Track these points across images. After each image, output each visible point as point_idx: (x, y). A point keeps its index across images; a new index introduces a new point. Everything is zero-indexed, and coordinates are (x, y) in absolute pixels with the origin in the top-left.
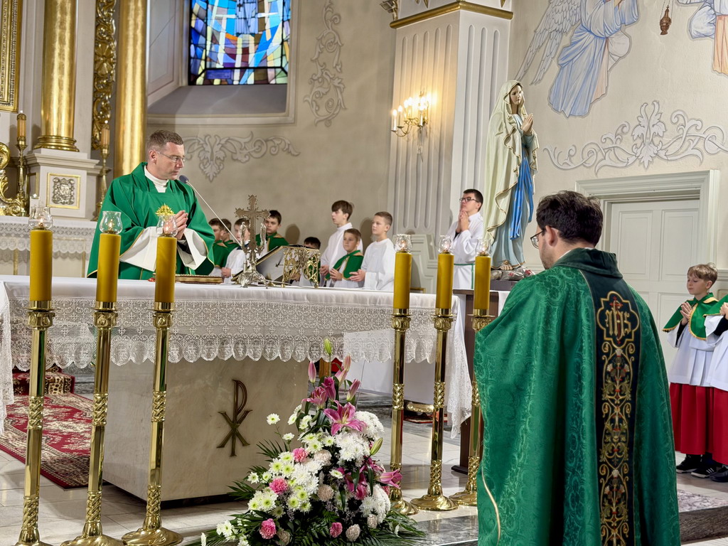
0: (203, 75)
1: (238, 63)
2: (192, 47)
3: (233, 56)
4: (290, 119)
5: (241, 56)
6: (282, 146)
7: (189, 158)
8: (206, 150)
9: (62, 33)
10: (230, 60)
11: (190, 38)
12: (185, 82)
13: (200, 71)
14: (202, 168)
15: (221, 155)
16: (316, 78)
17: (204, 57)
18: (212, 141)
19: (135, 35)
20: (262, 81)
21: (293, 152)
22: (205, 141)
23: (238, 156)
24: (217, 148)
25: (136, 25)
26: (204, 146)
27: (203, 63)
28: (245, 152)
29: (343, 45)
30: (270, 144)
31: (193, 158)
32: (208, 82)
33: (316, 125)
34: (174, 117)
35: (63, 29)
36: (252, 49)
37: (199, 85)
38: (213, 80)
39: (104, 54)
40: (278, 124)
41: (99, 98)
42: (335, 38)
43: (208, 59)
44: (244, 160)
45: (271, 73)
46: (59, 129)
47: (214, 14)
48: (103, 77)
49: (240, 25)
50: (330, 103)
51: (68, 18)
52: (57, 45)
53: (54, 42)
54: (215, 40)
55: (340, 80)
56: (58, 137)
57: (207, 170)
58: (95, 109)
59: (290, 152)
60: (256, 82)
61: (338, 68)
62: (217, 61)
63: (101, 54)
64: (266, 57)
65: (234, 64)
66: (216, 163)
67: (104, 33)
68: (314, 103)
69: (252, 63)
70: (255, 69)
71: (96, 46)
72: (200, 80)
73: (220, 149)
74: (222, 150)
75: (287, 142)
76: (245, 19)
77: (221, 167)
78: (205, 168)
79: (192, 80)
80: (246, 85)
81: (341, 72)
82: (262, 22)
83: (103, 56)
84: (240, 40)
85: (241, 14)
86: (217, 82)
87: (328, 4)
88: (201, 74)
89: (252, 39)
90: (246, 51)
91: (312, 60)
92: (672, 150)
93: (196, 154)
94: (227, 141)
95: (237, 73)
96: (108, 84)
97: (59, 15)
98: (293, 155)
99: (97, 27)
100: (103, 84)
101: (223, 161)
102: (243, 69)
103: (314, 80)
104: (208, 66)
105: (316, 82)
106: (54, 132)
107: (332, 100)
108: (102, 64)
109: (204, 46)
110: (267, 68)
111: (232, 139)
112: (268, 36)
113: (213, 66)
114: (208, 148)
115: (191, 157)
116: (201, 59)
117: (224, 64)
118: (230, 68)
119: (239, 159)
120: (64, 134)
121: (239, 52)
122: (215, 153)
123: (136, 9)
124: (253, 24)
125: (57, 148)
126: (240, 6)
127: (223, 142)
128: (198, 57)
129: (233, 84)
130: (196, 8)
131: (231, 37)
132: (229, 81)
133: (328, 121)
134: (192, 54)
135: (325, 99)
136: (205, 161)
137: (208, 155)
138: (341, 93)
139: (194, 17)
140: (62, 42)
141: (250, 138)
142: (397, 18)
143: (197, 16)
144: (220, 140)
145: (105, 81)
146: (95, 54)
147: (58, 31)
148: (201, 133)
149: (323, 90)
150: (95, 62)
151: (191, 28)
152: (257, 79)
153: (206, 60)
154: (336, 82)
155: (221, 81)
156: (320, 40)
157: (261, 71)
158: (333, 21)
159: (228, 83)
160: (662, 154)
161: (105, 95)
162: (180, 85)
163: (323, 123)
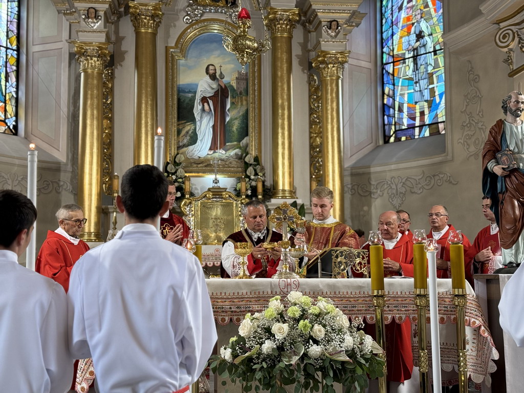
0: (394, 135)
1: (417, 123)
2: (386, 117)
3: (414, 119)
4: (449, 157)
5: (419, 118)
6: (445, 178)
7: (381, 195)
8: (393, 188)
9: (283, 122)
10: (412, 122)
11: (384, 111)
12: (381, 142)
13: (392, 133)
14: (391, 201)
15: (403, 190)
16: (465, 124)
17: (393, 123)
18: (396, 180)
19: (332, 115)
20: (435, 132)
21: (453, 182)
22: (391, 182)
23: (415, 190)
24: (400, 186)
25: (332, 109)
26: (391, 185)
27: (393, 127)
28: (420, 186)
29: (482, 97)
30: (437, 178)
31: (384, 195)
32: (398, 139)
33: (468, 160)
34: (370, 168)
35: (283, 120)
36: (426, 111)
37: (392, 143)
38: (401, 138)
39: (317, 132)
40: (441, 163)
41: (315, 161)
42: (476, 92)
43: (397, 124)
44: (419, 192)
45: (441, 126)
46: (283, 185)
47: (399, 91)
48: (317, 146)
49: (417, 96)
50: (477, 142)
51: (286, 112)
52: (280, 131)
53: (278, 129)
54: (401, 110)
55: (482, 123)
56: (284, 191)
57: (394, 203)
58: (312, 169)
59: (451, 182)
60: (431, 134)
61: (480, 114)
62: (403, 124)
63: (314, 132)
64: (437, 115)
65: (415, 124)
66: (400, 196)
67: (316, 118)
68: (465, 143)
69: (427, 121)
70: (429, 125)
71: (310, 127)
72: (392, 139)
73: (402, 186)
74: (404, 187)
75: (448, 174)
76: (420, 91)
77: (404, 199)
78: (393, 201)
79: (387, 140)
80: (424, 137)
81: (483, 117)
82: (432, 91)
83: (316, 133)
84: (417, 107)
85: (417, 89)
86: (403, 139)
87: (470, 69)
88: (392, 135)
89: (426, 104)
90: (422, 114)
91: (462, 112)
93: (386, 191)
94: (406, 180)
95: (417, 130)
96: (320, 151)
97: (280, 111)
98: (454, 184)
99: (311, 114)
100: (316, 152)
101: (405, 194)
102: (421, 127)
103: (464, 126)
104: (397, 129)
105: (466, 127)
106: (281, 187)
107: (478, 139)
108: (315, 139)
109: (393, 115)
110: (438, 123)
111: (410, 178)
112: (438, 100)
113: (401, 128)
114: (394, 187)
115: (383, 194)
116: (392, 125)
117: (408, 125)
118: (412, 127)
119: (416, 192)
120: (287, 188)
121: (418, 114)
122: (399, 189)
123: (332, 99)
124: (427, 94)
125: (283, 197)
126: (416, 83)
127: (404, 181)
128: (390, 124)
129: (414, 138)
130: (386, 91)
131: (411, 106)
132: (412, 137)
133: (476, 155)
134: (386, 122)
135: (473, 140)
136: (393, 196)
137: (394, 191)
138: (484, 132)
139: (386, 97)
140: (283, 128)
141: (422, 175)
142: (513, 69)
143: (388, 95)
144: (402, 180)
145: (318, 150)
146: (310, 133)
147: (280, 121)
148: (388, 176)
149: (470, 133)
150: (311, 138)
151: (384, 105)
152: (431, 132)
153: (395, 125)
154: (480, 125)
155: (406, 138)
156: (466, 96)
157: (434, 126)
158: (474, 80)
159: (411, 137)
161: (318, 159)
162: (378, 144)
163: (473, 157)
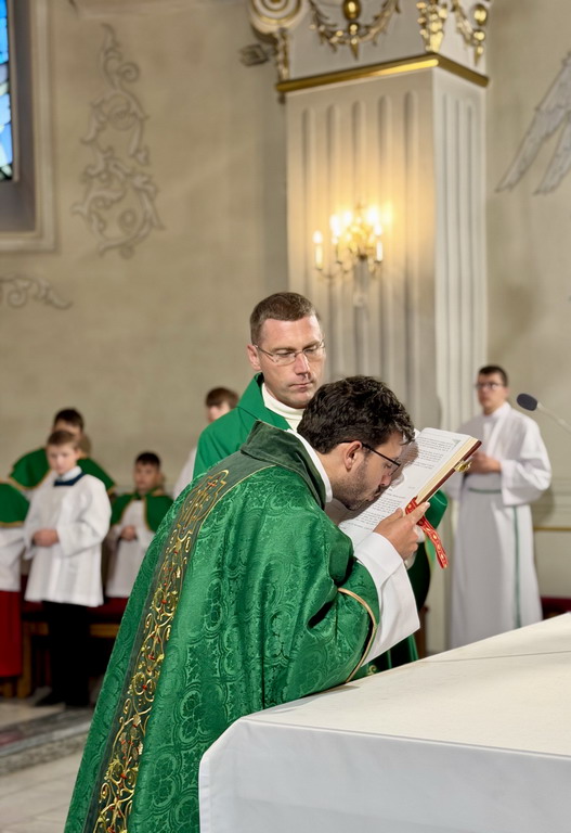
4: (47, 242)
6: (33, 290)
16: (94, 173)
21: (57, 302)
29: (147, 117)
30: (8, 286)
33: (101, 256)
40: (20, 253)
42: (128, 104)
50: (129, 218)
55: (145, 179)
59: (50, 302)
61: (141, 156)
68: (94, 218)
75: (44, 283)
81: (148, 164)
87: (109, 44)
91: (83, 142)
98: (58, 307)
103: (92, 177)
105: (96, 181)
107: (131, 212)
133: (127, 249)
135: (117, 210)
138: (151, 200)
142: (288, 75)
149: (110, 195)
154: (138, 181)
156: (97, 106)
158: (123, 75)
163: (116, 252)
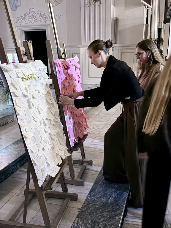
92: (38, 20)
160: (36, 20)
